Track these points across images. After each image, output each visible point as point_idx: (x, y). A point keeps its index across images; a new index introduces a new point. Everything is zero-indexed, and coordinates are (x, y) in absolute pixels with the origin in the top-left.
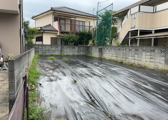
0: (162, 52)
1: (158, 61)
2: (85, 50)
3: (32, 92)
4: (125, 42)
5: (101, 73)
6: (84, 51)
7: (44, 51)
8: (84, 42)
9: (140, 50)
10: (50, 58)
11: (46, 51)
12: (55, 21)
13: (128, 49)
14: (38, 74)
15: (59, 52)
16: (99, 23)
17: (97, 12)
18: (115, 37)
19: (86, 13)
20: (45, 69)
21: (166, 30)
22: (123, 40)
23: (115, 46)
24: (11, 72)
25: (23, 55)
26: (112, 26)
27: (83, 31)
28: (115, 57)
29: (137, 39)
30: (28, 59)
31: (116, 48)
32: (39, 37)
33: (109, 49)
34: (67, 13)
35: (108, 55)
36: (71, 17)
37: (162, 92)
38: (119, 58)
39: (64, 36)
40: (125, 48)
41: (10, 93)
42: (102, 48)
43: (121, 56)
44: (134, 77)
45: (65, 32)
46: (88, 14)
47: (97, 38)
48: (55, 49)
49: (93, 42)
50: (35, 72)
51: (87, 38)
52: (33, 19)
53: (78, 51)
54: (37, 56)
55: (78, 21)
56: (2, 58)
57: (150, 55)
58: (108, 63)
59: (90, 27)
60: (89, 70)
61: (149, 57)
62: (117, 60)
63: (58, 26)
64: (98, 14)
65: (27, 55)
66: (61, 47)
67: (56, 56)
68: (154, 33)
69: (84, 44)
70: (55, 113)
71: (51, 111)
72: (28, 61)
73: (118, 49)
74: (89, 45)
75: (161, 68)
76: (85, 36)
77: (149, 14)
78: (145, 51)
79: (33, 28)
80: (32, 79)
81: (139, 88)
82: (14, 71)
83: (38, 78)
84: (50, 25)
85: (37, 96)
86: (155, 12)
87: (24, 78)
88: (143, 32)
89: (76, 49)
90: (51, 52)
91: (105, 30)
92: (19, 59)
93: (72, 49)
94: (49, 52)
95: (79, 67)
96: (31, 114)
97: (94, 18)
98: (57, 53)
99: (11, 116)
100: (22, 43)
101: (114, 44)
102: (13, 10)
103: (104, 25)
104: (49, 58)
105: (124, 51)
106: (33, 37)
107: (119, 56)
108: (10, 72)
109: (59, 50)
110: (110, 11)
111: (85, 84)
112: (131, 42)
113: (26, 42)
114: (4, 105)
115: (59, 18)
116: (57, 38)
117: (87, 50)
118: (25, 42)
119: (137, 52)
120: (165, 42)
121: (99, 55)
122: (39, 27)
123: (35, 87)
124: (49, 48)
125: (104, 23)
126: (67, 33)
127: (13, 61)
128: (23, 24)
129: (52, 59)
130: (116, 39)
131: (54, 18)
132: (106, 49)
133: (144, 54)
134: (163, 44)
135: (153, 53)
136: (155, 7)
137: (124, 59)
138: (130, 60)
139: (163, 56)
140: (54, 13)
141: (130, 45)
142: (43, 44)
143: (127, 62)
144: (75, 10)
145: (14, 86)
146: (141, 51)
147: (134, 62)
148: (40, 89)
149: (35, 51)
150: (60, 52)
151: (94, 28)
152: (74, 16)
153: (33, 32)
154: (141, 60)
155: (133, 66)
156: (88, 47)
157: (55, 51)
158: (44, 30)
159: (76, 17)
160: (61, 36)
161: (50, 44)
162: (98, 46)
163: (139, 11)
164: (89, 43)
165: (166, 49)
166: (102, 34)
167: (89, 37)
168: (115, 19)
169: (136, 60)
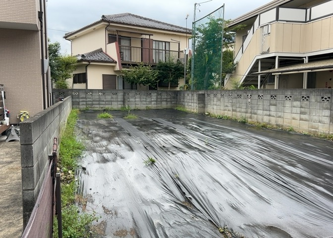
0: (323, 100)
1: (316, 118)
2: (170, 98)
3: (68, 185)
4: (250, 80)
6: (169, 100)
7: (90, 101)
8: (168, 83)
9: (280, 97)
10: (103, 115)
11: (94, 103)
12: (110, 42)
13: (257, 96)
14: (79, 149)
15: (119, 103)
16: (198, 45)
17: (193, 23)
18: (230, 73)
19: (172, 26)
22: (247, 76)
23: (229, 90)
24: (25, 146)
25: (49, 112)
26: (224, 50)
27: (167, 60)
28: (230, 111)
29: (274, 76)
30: (58, 120)
31: (232, 93)
32: (79, 74)
33: (219, 96)
35: (217, 107)
36: (142, 34)
38: (239, 114)
39: (129, 71)
40: (251, 93)
41: (24, 188)
42: (204, 94)
43: (243, 110)
45: (130, 63)
46: (176, 27)
47: (194, 74)
48: (112, 98)
49: (187, 82)
50: (72, 145)
51: (175, 74)
52: (68, 38)
53: (157, 101)
54: (77, 112)
55: (156, 41)
56: (8, 118)
57: (299, 106)
59: (179, 52)
61: (298, 110)
62: (234, 117)
63: (117, 51)
64: (195, 26)
65: (57, 112)
66: (122, 94)
68: (307, 62)
69: (169, 87)
72: (58, 123)
73: (236, 95)
74: (178, 89)
75: (322, 131)
76: (171, 70)
77: (297, 25)
78: (290, 98)
79: (67, 56)
80: (67, 159)
82: (32, 144)
83: (78, 156)
84: (100, 51)
85: (77, 193)
86: (308, 19)
87: (50, 158)
88: (286, 62)
89: (152, 97)
90: (104, 103)
91: (210, 59)
92: (42, 120)
93: (145, 97)
94: (99, 104)
96: (66, 229)
97: (188, 35)
98: (116, 106)
99: (27, 235)
100: (46, 87)
101: (228, 85)
102: (28, 23)
103: (208, 47)
104: (99, 115)
105: (249, 100)
106: (67, 75)
107: (238, 110)
108: (23, 146)
109: (119, 100)
110: (219, 20)
112: (261, 82)
113: (54, 85)
114: (13, 210)
115: (117, 37)
116: (116, 75)
117: (174, 98)
118: (52, 85)
119: (273, 102)
120: (330, 79)
121: (199, 107)
122: (79, 55)
123: (74, 174)
124: (99, 95)
125: (207, 44)
126: (134, 65)
127: (29, 125)
128: (48, 49)
129: (105, 118)
130: (231, 76)
131: (109, 37)
132: (212, 96)
133: (288, 104)
134: (326, 84)
135: (306, 102)
136: (308, 10)
137: (248, 115)
138: (260, 117)
139: (327, 109)
140: (108, 26)
141: (261, 86)
142: (89, 88)
143: (254, 120)
144: (150, 20)
145: (32, 173)
146: (282, 98)
147: (269, 121)
149: (73, 102)
150: (122, 103)
151: (189, 55)
152: (148, 31)
153: (67, 65)
154: (282, 116)
155: (267, 129)
156: (177, 93)
157: (111, 101)
158: (88, 61)
159: (151, 34)
160: (123, 71)
161: (101, 88)
162: (197, 89)
163: (277, 19)
164: (178, 84)
165: (331, 94)
166: (205, 66)
167: (178, 72)
168: (229, 35)
169: (273, 116)
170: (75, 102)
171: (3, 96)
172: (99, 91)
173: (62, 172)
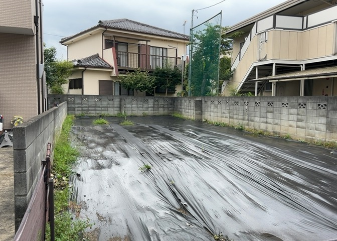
0: (320, 108)
1: (312, 125)
2: (167, 105)
3: (62, 192)
4: (247, 87)
6: (166, 106)
7: (86, 107)
8: (165, 89)
9: (277, 104)
10: (98, 121)
11: (90, 109)
12: (106, 48)
13: (254, 103)
14: (74, 155)
15: (115, 109)
16: (196, 51)
17: (191, 30)
18: (228, 79)
19: (169, 32)
21: (328, 64)
22: (244, 83)
24: (18, 151)
25: (43, 117)
26: (222, 56)
27: (164, 66)
28: (227, 118)
29: (271, 83)
30: (53, 126)
31: (229, 100)
32: (75, 80)
33: (216, 102)
34: (131, 31)
35: (214, 114)
36: (139, 40)
37: (320, 188)
38: (236, 121)
39: (126, 77)
40: (248, 100)
41: (16, 194)
42: (201, 101)
43: (240, 117)
44: (265, 158)
45: (127, 69)
46: (174, 33)
47: (191, 81)
48: (108, 104)
49: (184, 89)
50: (67, 152)
51: (172, 80)
52: (64, 43)
53: (153, 107)
54: (72, 118)
55: (153, 47)
57: (296, 113)
59: (176, 58)
60: (176, 145)
61: (295, 117)
62: (231, 124)
63: (114, 58)
64: (192, 32)
65: (51, 118)
66: (119, 100)
67: (110, 118)
68: (304, 69)
69: (166, 94)
72: (53, 129)
73: (233, 102)
74: (175, 95)
75: (319, 139)
76: (168, 77)
77: (294, 33)
78: (287, 105)
79: (63, 62)
80: (61, 165)
81: (276, 179)
82: (25, 149)
83: (73, 162)
84: (97, 56)
85: (71, 199)
86: (305, 27)
87: (43, 163)
88: (283, 69)
89: (149, 103)
90: (100, 109)
91: (208, 65)
92: (36, 125)
93: (142, 103)
94: (95, 110)
96: (59, 235)
97: (185, 41)
98: (113, 112)
100: (41, 93)
101: (225, 92)
102: (23, 27)
103: (205, 54)
104: (95, 122)
105: (246, 107)
106: (63, 80)
107: (235, 117)
108: (16, 151)
109: (115, 106)
110: (217, 26)
111: (168, 173)
112: (258, 89)
113: (49, 90)
114: (5, 217)
115: (114, 42)
116: (112, 81)
117: (171, 105)
118: (47, 91)
119: (270, 109)
120: (327, 87)
121: (196, 114)
122: (75, 60)
123: (68, 181)
124: (95, 101)
125: (205, 50)
126: (131, 71)
127: (22, 129)
128: (43, 54)
129: (101, 124)
130: (228, 83)
131: (106, 43)
132: (209, 102)
133: (285, 111)
134: (323, 92)
135: (302, 109)
136: (305, 18)
137: (246, 122)
138: (257, 125)
139: (323, 116)
140: (105, 31)
141: (258, 93)
142: (85, 94)
143: (251, 127)
144: (148, 26)
145: (25, 179)
146: (279, 105)
147: (266, 128)
149: (68, 107)
150: (118, 109)
151: (186, 61)
152: (146, 37)
153: (63, 70)
154: (279, 123)
155: (264, 136)
156: (174, 100)
157: (108, 107)
158: (85, 67)
159: (149, 40)
160: (120, 77)
161: (97, 94)
162: (194, 96)
163: (274, 26)
164: (175, 91)
165: (328, 101)
166: (202, 73)
167: (176, 79)
168: (226, 42)
169: (270, 124)
170: (70, 107)
172: (95, 96)
173: (55, 178)
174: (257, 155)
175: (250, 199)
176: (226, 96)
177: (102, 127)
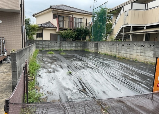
0: (151, 47)
1: (147, 55)
2: (82, 45)
3: (32, 82)
4: (119, 37)
5: (94, 66)
6: (81, 46)
7: (44, 46)
8: (81, 38)
9: (132, 45)
10: (50, 52)
11: (46, 47)
12: (54, 18)
13: (121, 44)
14: (38, 67)
15: (58, 47)
16: (95, 20)
17: (93, 10)
18: (110, 33)
19: (83, 11)
20: (44, 63)
21: (157, 26)
22: (117, 35)
23: (109, 42)
24: (13, 63)
25: (24, 49)
26: (108, 22)
27: (81, 27)
28: (109, 51)
29: (130, 35)
30: (29, 54)
31: (110, 43)
32: (39, 33)
33: (104, 44)
34: (65, 10)
35: (103, 49)
36: (69, 15)
37: (146, 82)
38: (113, 53)
39: (63, 32)
40: (118, 43)
41: (13, 80)
42: (97, 44)
43: (115, 51)
44: (124, 69)
45: (63, 28)
46: (85, 11)
47: (93, 34)
48: (54, 45)
49: (90, 38)
50: (35, 65)
51: (84, 34)
52: (34, 16)
53: (75, 46)
54: (38, 51)
55: (76, 18)
56: (6, 53)
57: (140, 49)
58: (102, 57)
59: (87, 23)
60: (84, 63)
61: (140, 51)
62: (111, 54)
63: (57, 23)
64: (94, 11)
65: (28, 50)
66: (59, 43)
67: (55, 51)
68: (145, 29)
69: (81, 40)
70: (51, 98)
71: (47, 97)
72: (29, 55)
73: (112, 44)
74: (86, 41)
75: (150, 61)
76: (82, 32)
77: (141, 11)
78: (136, 45)
79: (34, 25)
80: (32, 71)
81: (127, 78)
82: (16, 62)
83: (37, 70)
84: (49, 22)
85: (36, 85)
86: (146, 9)
88: (135, 28)
89: (73, 44)
90: (51, 47)
91: (101, 26)
92: (21, 52)
93: (70, 44)
94: (48, 47)
95: (75, 60)
96: (30, 98)
97: (91, 15)
98: (56, 48)
100: (23, 39)
101: (109, 39)
102: (15, 9)
103: (100, 21)
104: (48, 53)
105: (118, 46)
106: (34, 33)
107: (113, 51)
110: (105, 8)
112: (124, 38)
113: (28, 38)
114: (8, 91)
115: (57, 16)
116: (56, 34)
117: (84, 45)
118: (26, 38)
119: (129, 47)
120: (156, 37)
121: (95, 50)
122: (39, 24)
123: (35, 78)
124: (49, 43)
125: (99, 19)
126: (65, 29)
127: (15, 54)
128: (25, 21)
130: (110, 35)
131: (54, 16)
132: (101, 44)
133: (135, 48)
134: (155, 39)
135: (143, 48)
136: (147, 4)
137: (117, 53)
138: (122, 54)
139: (152, 51)
140: (53, 11)
141: (124, 40)
142: (44, 40)
143: (120, 56)
144: (73, 8)
145: (16, 74)
146: (133, 46)
147: (127, 56)
148: (39, 79)
149: (36, 46)
150: (59, 47)
151: (91, 25)
152: (72, 13)
153: (34, 29)
154: (132, 54)
155: (125, 60)
156: (85, 43)
157: (54, 46)
158: (44, 27)
159: (74, 14)
160: (60, 32)
162: (94, 41)
163: (132, 8)
164: (86, 39)
165: (154, 44)
166: (98, 30)
167: (86, 33)
168: (110, 16)
169: (128, 54)
170: (37, 46)
171: (4, 43)
172: (49, 41)
173: (29, 77)
174: (120, 68)
175: (114, 86)
176: (109, 41)
177: (51, 55)
